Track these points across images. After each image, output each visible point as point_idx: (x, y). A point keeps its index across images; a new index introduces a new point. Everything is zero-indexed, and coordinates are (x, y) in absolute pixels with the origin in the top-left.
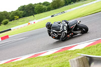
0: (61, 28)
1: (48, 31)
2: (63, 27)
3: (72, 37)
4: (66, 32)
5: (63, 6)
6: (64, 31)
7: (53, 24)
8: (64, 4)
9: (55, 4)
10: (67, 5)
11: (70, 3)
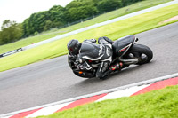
0: (100, 52)
1: (70, 58)
2: (104, 50)
3: (119, 72)
4: (110, 59)
5: (20, 38)
6: (105, 57)
7: (83, 43)
8: (21, 34)
9: (5, 36)
10: (27, 36)
11: (32, 33)
